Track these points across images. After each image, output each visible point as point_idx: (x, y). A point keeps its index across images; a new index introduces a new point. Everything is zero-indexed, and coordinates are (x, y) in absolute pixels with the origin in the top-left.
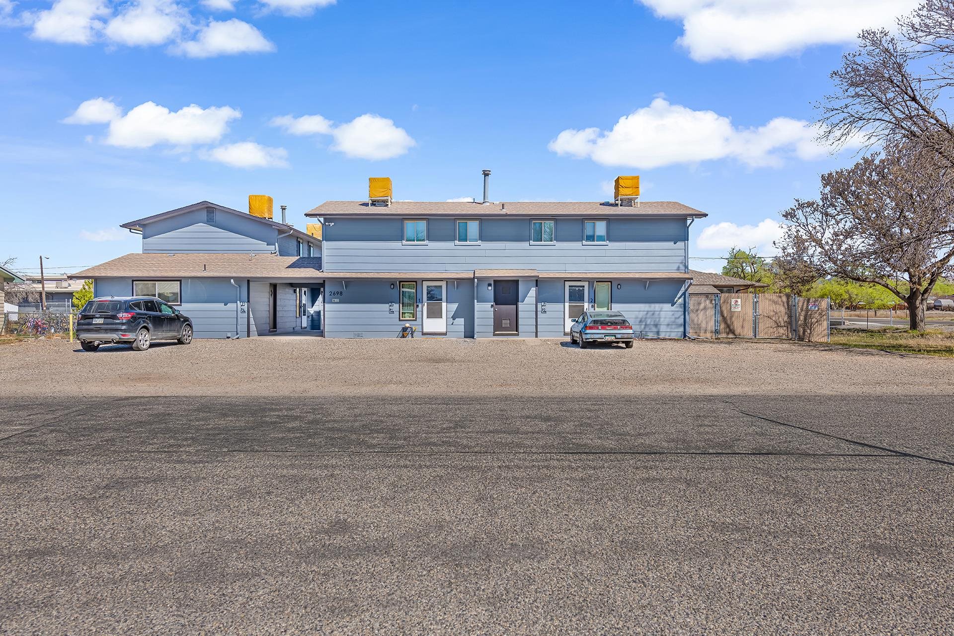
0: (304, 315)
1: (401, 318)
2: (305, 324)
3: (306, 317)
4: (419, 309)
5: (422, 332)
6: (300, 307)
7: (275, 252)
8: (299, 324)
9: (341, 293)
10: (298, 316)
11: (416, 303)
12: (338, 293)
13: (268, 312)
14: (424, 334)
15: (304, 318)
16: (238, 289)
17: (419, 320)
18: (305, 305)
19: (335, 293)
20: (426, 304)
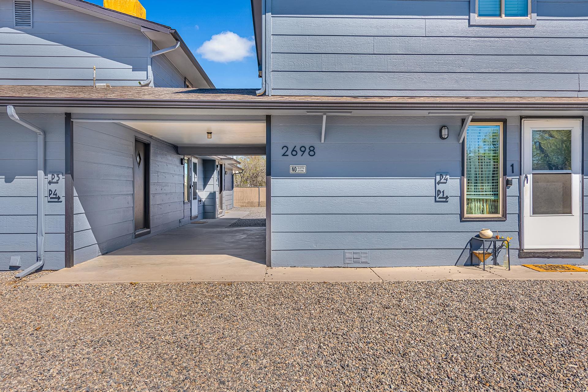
0: (195, 199)
1: (466, 215)
2: (195, 212)
3: (197, 201)
4: (513, 190)
5: (520, 250)
6: (189, 187)
7: (146, 82)
8: (187, 213)
9: (312, 150)
10: (186, 200)
11: (505, 174)
12: (303, 149)
13: (130, 198)
14: (523, 254)
15: (195, 203)
16: (41, 138)
17: (512, 220)
18: (195, 183)
19: (297, 149)
20: (530, 177)
